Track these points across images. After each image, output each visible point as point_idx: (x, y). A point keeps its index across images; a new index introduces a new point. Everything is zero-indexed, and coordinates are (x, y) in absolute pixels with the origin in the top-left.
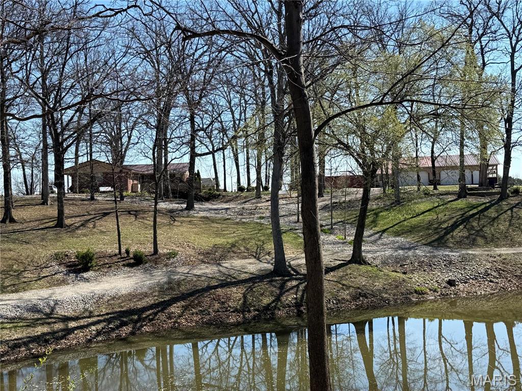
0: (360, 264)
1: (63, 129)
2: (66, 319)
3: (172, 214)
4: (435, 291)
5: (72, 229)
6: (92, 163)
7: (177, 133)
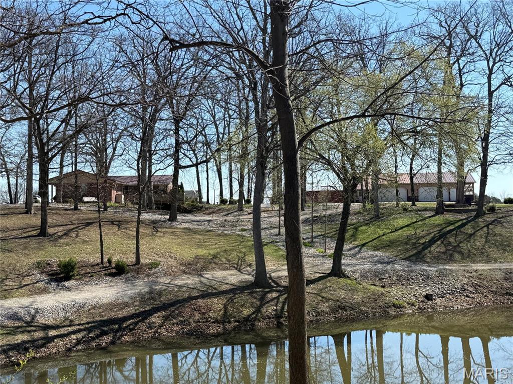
0: (340, 277)
1: (49, 139)
2: (46, 328)
3: (154, 224)
4: (413, 305)
5: (55, 238)
6: (77, 173)
7: (161, 145)
